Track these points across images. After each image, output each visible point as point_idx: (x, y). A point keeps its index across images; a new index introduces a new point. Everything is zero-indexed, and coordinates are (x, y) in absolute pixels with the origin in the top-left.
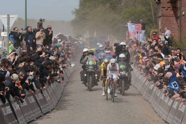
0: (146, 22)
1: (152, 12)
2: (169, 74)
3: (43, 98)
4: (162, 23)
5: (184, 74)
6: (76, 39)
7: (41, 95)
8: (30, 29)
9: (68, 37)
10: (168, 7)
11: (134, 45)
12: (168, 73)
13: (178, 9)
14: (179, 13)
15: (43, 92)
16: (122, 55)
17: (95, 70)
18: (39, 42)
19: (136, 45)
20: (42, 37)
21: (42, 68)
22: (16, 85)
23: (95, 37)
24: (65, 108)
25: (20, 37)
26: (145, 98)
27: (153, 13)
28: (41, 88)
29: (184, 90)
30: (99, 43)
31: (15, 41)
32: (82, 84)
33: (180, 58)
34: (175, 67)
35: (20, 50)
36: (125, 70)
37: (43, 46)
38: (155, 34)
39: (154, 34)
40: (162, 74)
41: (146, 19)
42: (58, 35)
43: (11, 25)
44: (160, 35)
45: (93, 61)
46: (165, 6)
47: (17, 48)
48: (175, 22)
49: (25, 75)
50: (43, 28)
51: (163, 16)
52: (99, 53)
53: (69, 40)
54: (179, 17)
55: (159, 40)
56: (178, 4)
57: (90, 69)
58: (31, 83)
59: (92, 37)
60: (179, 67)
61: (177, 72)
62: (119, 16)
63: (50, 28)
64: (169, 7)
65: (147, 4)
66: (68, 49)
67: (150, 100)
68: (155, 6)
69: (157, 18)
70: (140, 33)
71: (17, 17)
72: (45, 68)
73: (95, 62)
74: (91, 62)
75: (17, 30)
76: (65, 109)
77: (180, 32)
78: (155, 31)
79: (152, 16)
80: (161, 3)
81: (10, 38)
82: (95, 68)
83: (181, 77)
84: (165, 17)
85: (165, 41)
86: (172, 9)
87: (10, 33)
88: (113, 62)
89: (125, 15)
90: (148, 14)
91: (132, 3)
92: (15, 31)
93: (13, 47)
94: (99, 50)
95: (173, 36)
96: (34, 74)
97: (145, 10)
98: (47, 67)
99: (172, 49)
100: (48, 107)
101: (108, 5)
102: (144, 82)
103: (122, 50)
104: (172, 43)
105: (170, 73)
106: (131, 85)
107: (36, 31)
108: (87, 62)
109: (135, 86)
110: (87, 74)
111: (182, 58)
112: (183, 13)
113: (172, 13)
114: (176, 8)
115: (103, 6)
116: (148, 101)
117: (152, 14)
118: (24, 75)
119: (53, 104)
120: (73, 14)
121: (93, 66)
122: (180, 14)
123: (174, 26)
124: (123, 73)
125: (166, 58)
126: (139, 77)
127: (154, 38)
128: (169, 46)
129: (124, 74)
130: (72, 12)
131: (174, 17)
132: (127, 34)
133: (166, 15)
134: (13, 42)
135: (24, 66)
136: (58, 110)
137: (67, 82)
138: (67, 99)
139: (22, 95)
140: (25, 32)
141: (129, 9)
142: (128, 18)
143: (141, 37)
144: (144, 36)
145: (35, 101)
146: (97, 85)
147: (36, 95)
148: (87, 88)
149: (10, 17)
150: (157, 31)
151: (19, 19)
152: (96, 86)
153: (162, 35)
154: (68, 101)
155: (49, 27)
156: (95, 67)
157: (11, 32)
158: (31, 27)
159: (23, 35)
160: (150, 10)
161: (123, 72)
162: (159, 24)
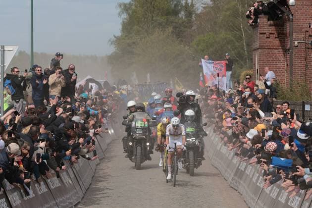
0: (234, 58)
1: (244, 41)
2: (272, 146)
3: (60, 185)
4: (260, 60)
5: (297, 145)
6: (115, 86)
7: (58, 181)
8: (38, 71)
9: (103, 83)
10: (271, 34)
11: (213, 96)
12: (270, 144)
13: (288, 35)
14: (289, 43)
15: (61, 175)
16: (189, 112)
17: (146, 136)
18: (55, 92)
19: (215, 97)
20: (60, 82)
21: (59, 135)
22: (15, 164)
23: (149, 82)
24: (98, 202)
25: (22, 84)
26: (232, 185)
27: (245, 44)
28: (58, 169)
29: (298, 173)
30: (155, 91)
31: (14, 91)
32: (126, 157)
33: (292, 118)
34: (282, 133)
35: (23, 104)
36: (194, 136)
37: (62, 98)
38: (249, 78)
39: (247, 78)
40: (260, 145)
41: (233, 52)
42: (86, 79)
43: (7, 64)
44: (257, 79)
45: (142, 121)
46: (265, 31)
47: (17, 102)
48: (282, 59)
49: (31, 148)
50: (60, 68)
51: (261, 47)
52: (154, 108)
53: (104, 88)
54: (289, 50)
55: (255, 88)
56: (287, 28)
57: (138, 134)
58: (41, 160)
59: (144, 84)
60: (288, 134)
61: (286, 142)
62: (188, 48)
63: (73, 69)
64: (272, 32)
65: (235, 28)
66: (102, 104)
67: (241, 189)
68: (248, 31)
69: (251, 51)
70: (223, 76)
71: (16, 50)
72: (63, 135)
73: (146, 123)
74: (139, 123)
75: (17, 72)
76: (98, 204)
77: (291, 75)
78: (248, 72)
79: (243, 49)
80: (258, 26)
81: (6, 85)
82: (146, 132)
83: (293, 150)
84: (265, 50)
85: (265, 90)
86: (277, 36)
87: (5, 76)
88: (177, 124)
89: (197, 46)
90: (237, 44)
91: (209, 26)
92: (13, 73)
93: (11, 100)
94: (153, 103)
95: (279, 82)
96: (46, 146)
97: (232, 38)
98: (68, 132)
99: (277, 103)
100: (69, 201)
101: (171, 29)
102: (230, 158)
103: (189, 104)
104: (276, 93)
105: (273, 143)
106: (204, 159)
107: (48, 74)
108: (134, 123)
109: (215, 165)
110: (133, 143)
111: (295, 117)
112: (296, 43)
113: (277, 42)
114: (283, 34)
115: (161, 31)
116: (236, 190)
117: (243, 45)
118: (29, 147)
119: (77, 195)
120: (112, 44)
121: (142, 128)
122: (291, 45)
123: (280, 65)
124: (191, 140)
125: (267, 118)
126: (221, 151)
127: (247, 85)
128: (273, 98)
129: (193, 143)
130: (110, 40)
131: (281, 50)
132: (202, 79)
133: (267, 46)
134: (10, 92)
135: (30, 132)
136: (85, 204)
137: (101, 158)
138: (102, 188)
139: (26, 181)
140: (30, 74)
141: (204, 37)
142: (203, 51)
143: (225, 83)
144: (230, 81)
145: (47, 190)
146: (150, 159)
147: (49, 180)
148: (133, 164)
149: (5, 49)
150: (252, 73)
151: (21, 53)
152: (148, 161)
153: (260, 80)
154: (103, 190)
155: (71, 66)
156: (147, 130)
157: (7, 74)
158: (40, 67)
159: (28, 80)
160: (240, 38)
161: (191, 138)
162: (255, 61)
